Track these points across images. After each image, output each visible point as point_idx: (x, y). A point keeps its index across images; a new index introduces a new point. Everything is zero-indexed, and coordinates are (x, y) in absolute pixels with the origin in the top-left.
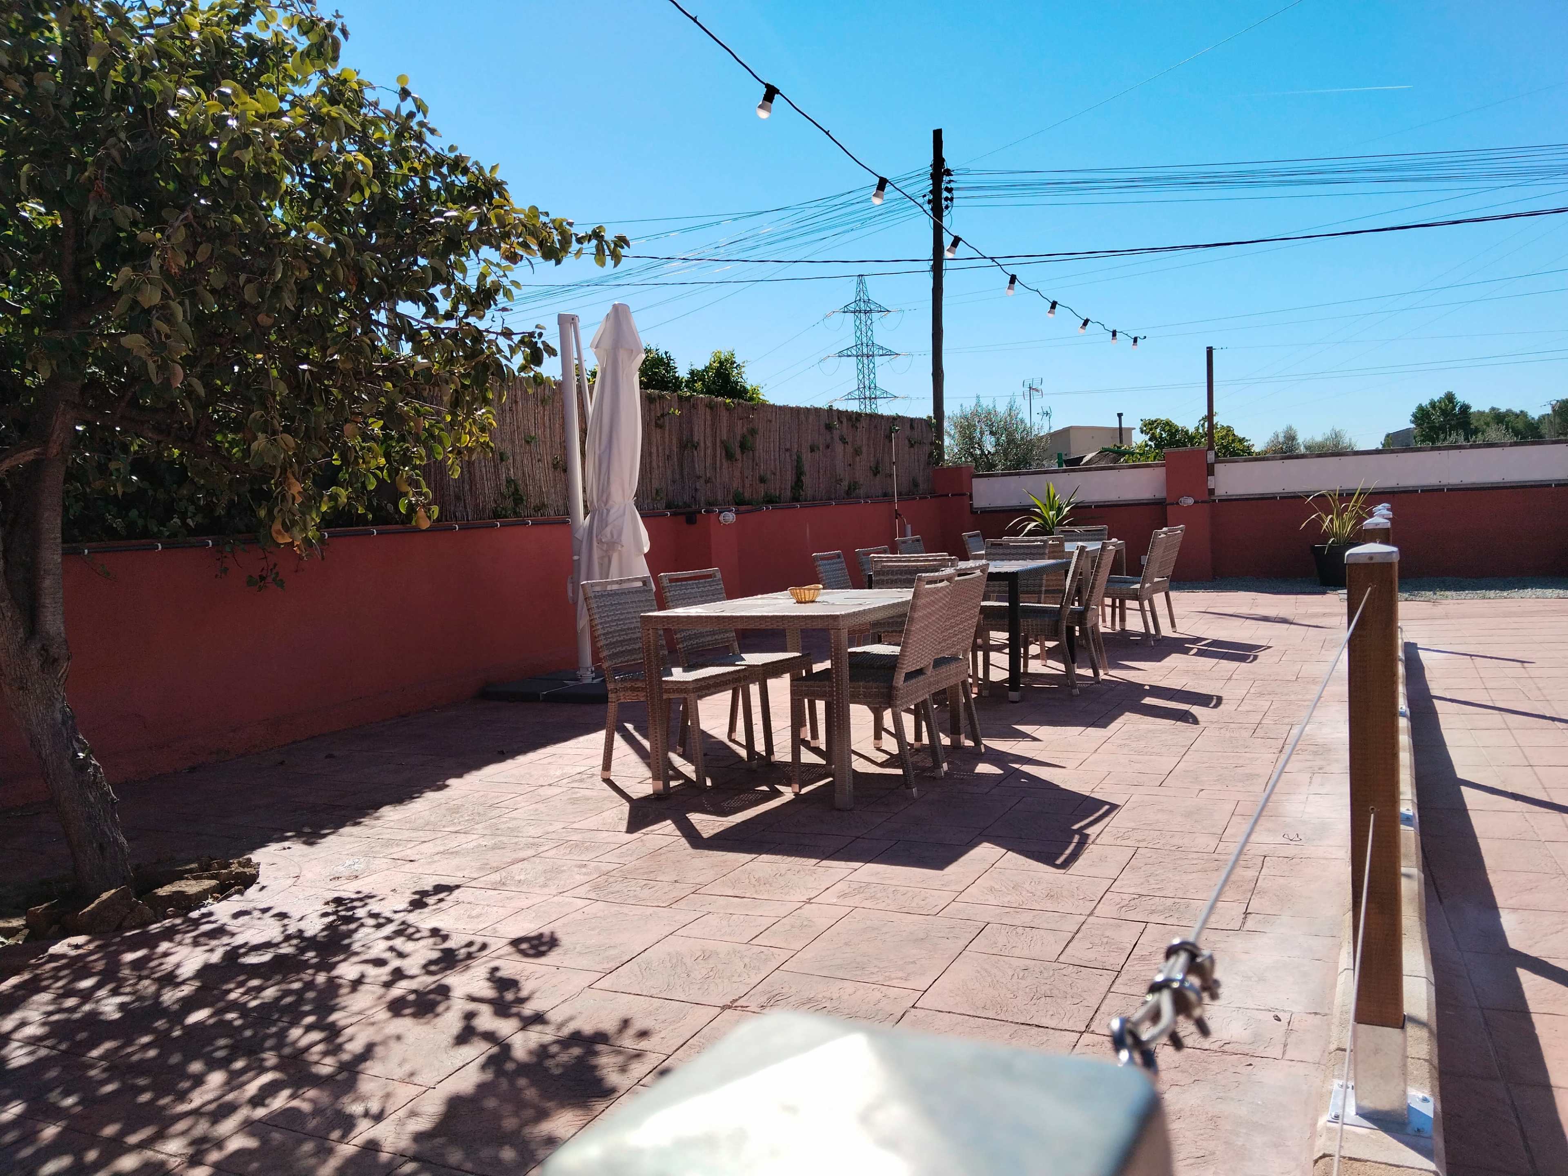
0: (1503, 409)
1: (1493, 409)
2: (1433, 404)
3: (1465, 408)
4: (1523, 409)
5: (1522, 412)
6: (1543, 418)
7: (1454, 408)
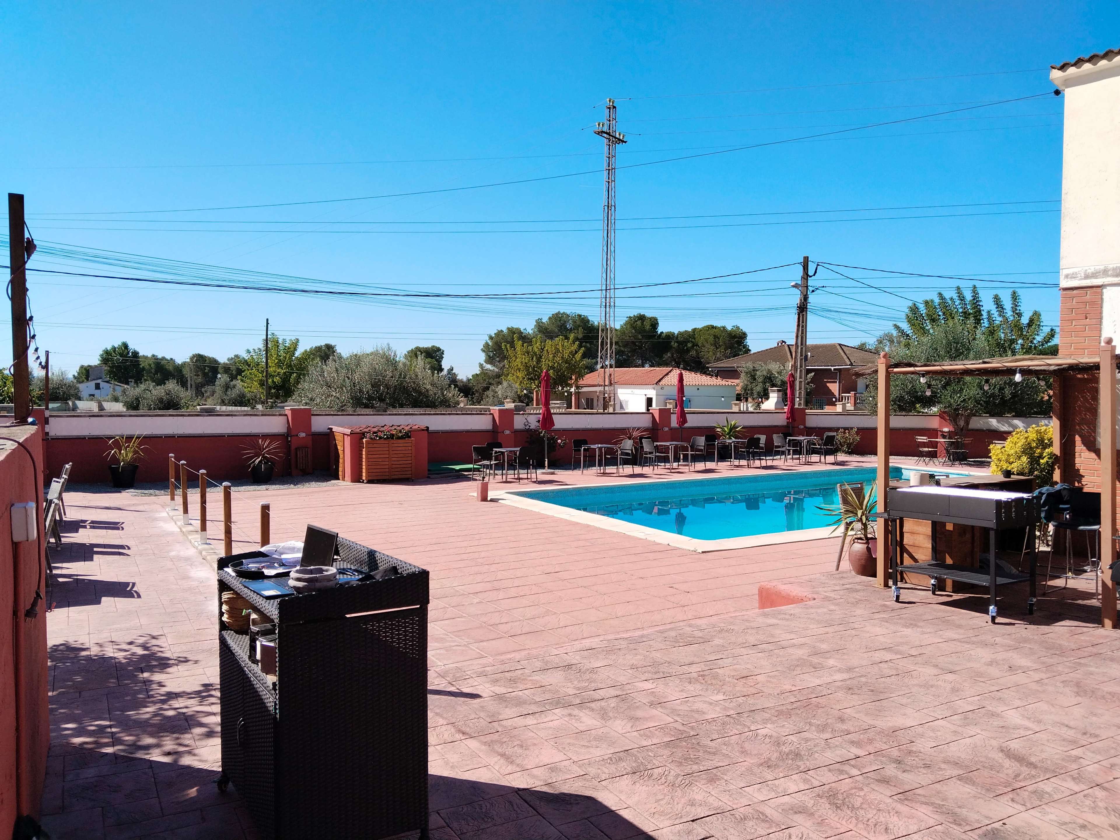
0: (160, 357)
1: (153, 356)
2: (114, 349)
3: (136, 354)
4: (172, 357)
5: (171, 359)
6: (184, 364)
7: (128, 353)
